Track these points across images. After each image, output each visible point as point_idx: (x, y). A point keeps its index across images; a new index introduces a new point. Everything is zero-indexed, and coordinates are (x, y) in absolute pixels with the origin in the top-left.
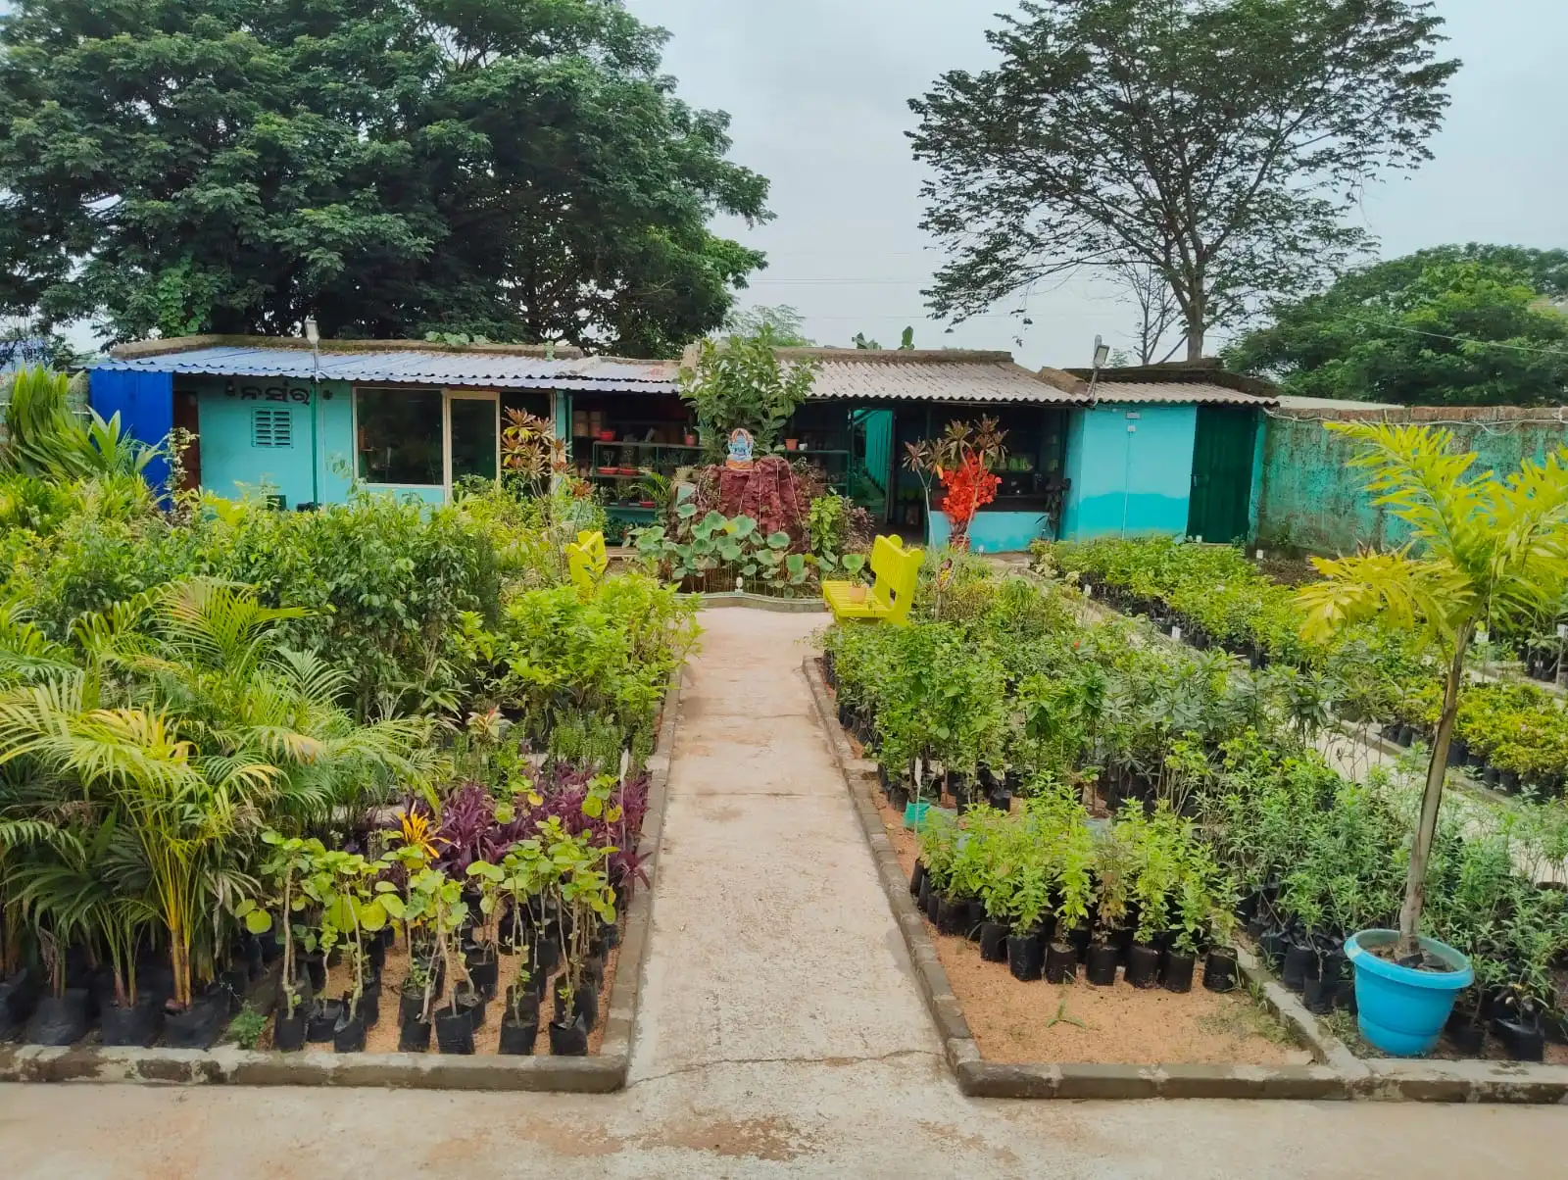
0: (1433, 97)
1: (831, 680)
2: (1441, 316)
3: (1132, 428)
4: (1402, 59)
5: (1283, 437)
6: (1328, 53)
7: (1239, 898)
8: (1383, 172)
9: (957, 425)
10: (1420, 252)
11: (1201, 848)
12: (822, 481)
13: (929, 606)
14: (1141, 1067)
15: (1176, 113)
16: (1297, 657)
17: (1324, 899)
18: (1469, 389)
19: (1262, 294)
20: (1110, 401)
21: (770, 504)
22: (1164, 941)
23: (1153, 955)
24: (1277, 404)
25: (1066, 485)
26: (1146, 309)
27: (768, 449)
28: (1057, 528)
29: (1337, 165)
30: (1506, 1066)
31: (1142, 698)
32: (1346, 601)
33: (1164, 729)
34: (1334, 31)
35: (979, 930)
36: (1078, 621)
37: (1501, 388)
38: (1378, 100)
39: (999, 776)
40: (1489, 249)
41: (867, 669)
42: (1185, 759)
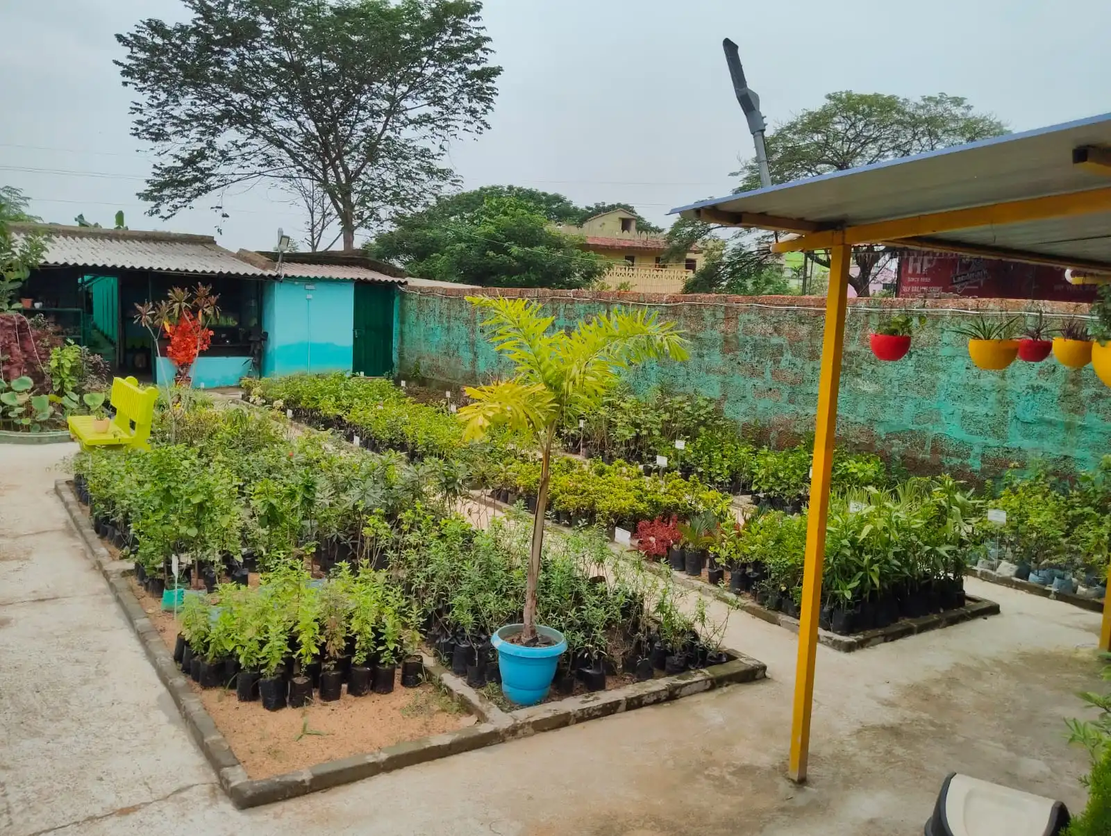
0: (488, 88)
1: (83, 497)
2: (497, 231)
3: (310, 296)
4: (468, 61)
5: (411, 305)
6: (423, 49)
7: (421, 620)
8: (460, 133)
9: (178, 290)
10: (481, 189)
11: (394, 590)
12: (57, 333)
13: (164, 432)
14: (366, 754)
15: (324, 75)
16: (436, 450)
17: (475, 611)
18: (515, 277)
19: (390, 208)
20: (293, 277)
21: (11, 354)
22: (373, 660)
23: (368, 672)
24: (406, 283)
25: (265, 337)
26: (312, 212)
27: (6, 307)
28: (260, 367)
29: (433, 125)
30: (587, 697)
31: (340, 488)
32: (491, 414)
33: (360, 509)
34: (427, 35)
35: (235, 680)
36: (284, 436)
37: (533, 277)
38: (456, 85)
39: (239, 558)
40: (520, 190)
41: (119, 487)
42: (375, 528)
